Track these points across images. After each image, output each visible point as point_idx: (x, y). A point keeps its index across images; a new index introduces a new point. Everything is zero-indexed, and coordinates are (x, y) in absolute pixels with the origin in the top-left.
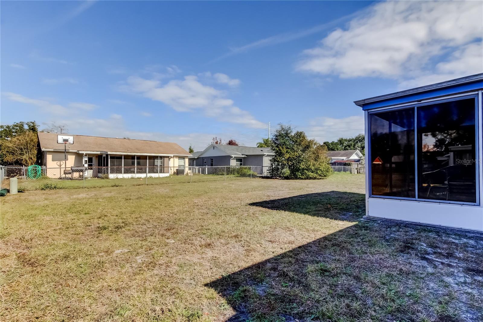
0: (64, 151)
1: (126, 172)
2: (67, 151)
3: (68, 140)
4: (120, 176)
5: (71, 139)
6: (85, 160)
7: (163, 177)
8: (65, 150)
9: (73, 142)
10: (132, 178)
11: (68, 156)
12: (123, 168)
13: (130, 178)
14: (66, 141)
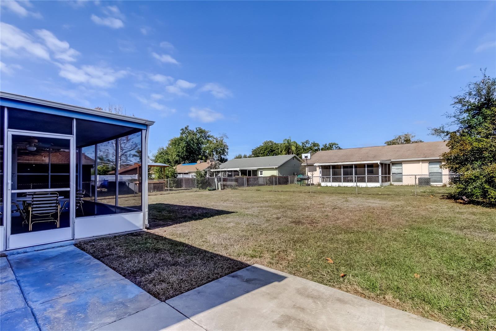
4: (329, 184)
5: (309, 156)
7: (372, 187)
8: (307, 164)
11: (317, 168)
13: (337, 186)
14: (306, 157)
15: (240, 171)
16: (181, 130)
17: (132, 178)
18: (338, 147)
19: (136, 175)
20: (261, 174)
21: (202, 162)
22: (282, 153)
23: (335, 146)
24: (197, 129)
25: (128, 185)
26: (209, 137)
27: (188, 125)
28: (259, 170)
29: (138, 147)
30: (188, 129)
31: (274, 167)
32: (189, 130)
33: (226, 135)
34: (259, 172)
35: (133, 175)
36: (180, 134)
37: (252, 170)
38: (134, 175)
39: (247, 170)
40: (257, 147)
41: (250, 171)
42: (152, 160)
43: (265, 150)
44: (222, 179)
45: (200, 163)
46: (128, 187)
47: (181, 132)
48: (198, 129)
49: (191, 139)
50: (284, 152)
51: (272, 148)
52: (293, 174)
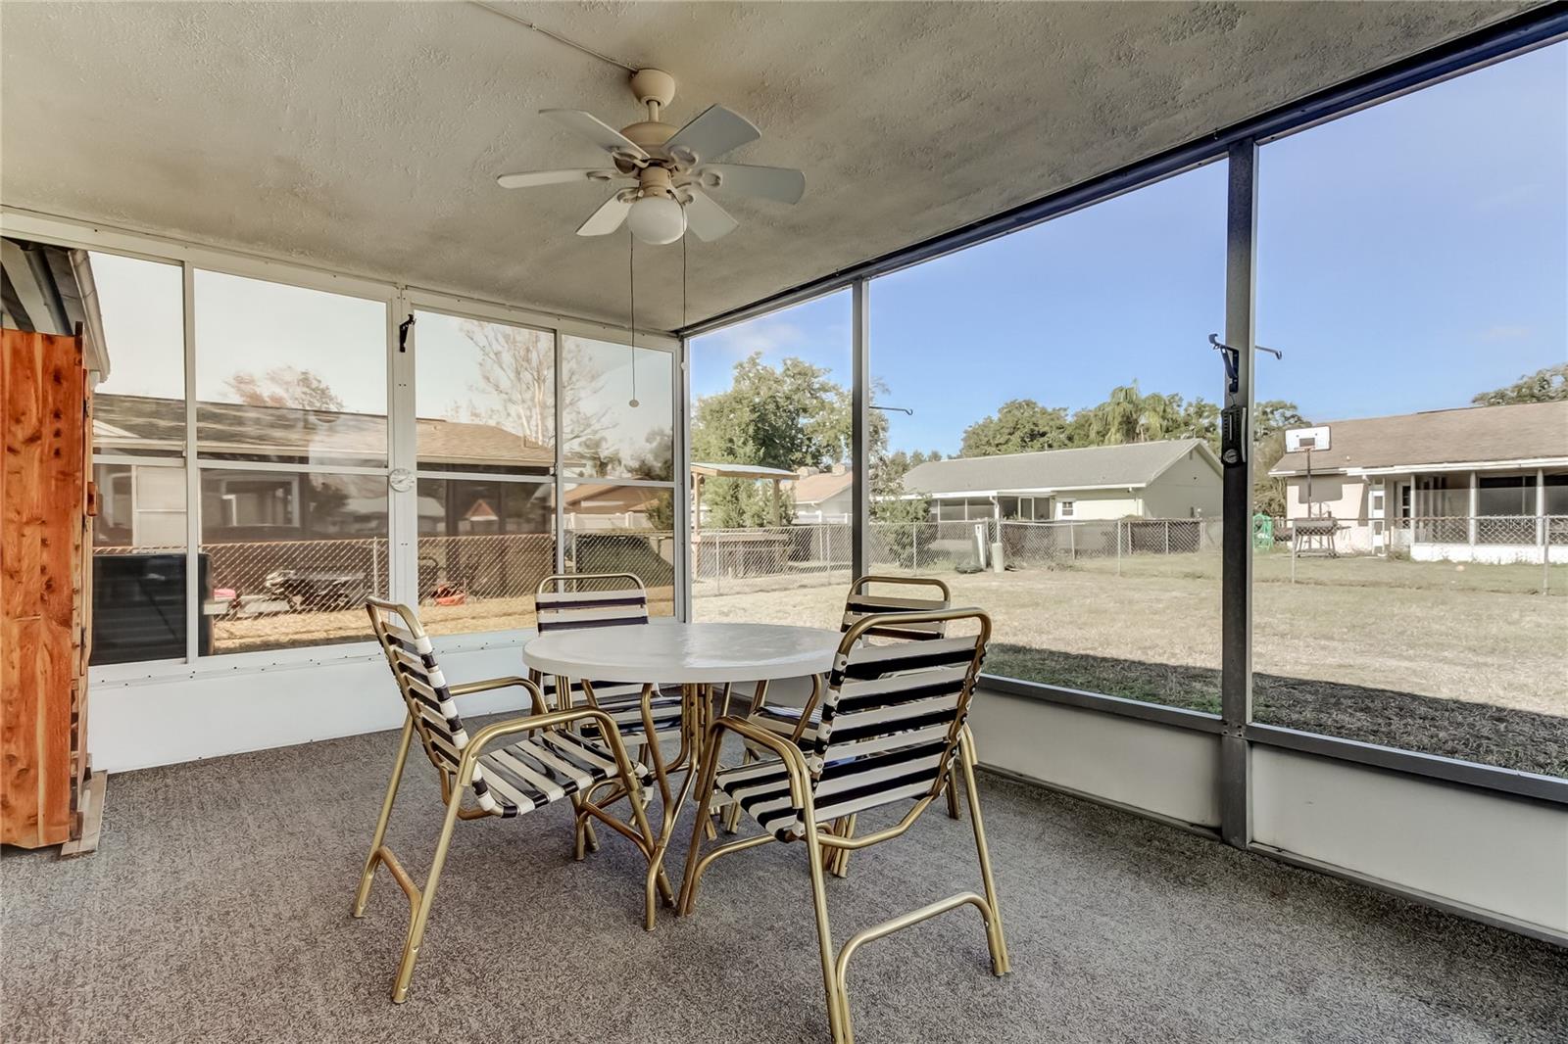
0: (1306, 473)
1: (1486, 535)
2: (1312, 473)
3: (1314, 439)
5: (1321, 437)
6: (1376, 497)
8: (1309, 471)
9: (1330, 442)
10: (1518, 564)
11: (1344, 486)
12: (1472, 522)
14: (1308, 443)
15: (995, 502)
16: (736, 368)
17: (612, 523)
18: (1293, 416)
19: (627, 515)
20: (1065, 513)
21: (815, 473)
22: (1109, 440)
23: (1283, 415)
24: (785, 364)
25: (655, 548)
26: (823, 389)
27: (758, 350)
28: (1058, 499)
29: (592, 427)
30: (759, 365)
31: (1130, 486)
32: (760, 368)
33: (882, 382)
34: (1059, 507)
35: (614, 513)
36: (733, 381)
37: (1035, 499)
38: (618, 514)
39: (1017, 498)
40: (977, 423)
41: (1026, 502)
42: (631, 470)
43: (1010, 434)
44: (998, 527)
45: (809, 475)
46: (658, 558)
47: (736, 372)
48: (789, 362)
49: (771, 397)
50: (1114, 435)
51: (1035, 425)
52: (1189, 512)
